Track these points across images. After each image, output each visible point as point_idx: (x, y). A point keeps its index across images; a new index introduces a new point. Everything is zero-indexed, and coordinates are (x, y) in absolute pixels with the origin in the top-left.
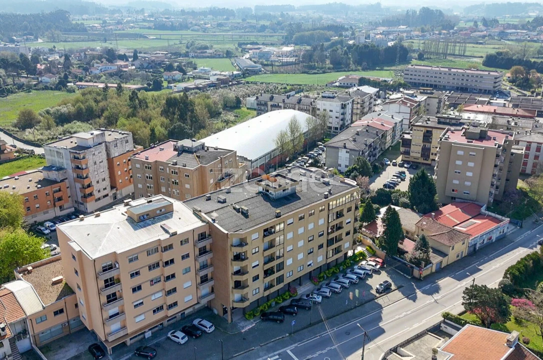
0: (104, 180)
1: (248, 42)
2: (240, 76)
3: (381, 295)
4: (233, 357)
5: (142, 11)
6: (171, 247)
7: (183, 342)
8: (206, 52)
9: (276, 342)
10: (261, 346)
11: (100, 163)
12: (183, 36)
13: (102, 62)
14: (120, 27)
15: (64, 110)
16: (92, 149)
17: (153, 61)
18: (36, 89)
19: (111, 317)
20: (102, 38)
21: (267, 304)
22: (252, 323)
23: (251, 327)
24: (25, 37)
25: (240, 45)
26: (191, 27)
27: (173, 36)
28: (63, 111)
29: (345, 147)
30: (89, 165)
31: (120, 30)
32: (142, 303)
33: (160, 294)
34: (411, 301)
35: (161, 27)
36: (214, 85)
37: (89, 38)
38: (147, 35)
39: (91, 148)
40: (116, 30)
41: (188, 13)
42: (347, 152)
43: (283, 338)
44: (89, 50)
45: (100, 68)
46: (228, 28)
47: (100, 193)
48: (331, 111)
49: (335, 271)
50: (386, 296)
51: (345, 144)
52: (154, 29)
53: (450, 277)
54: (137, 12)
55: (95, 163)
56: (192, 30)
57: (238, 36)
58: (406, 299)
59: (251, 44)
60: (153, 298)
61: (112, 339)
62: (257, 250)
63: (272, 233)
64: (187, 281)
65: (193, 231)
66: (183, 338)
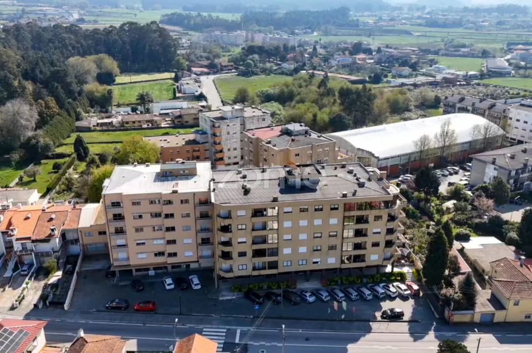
0: (235, 149)
1: (521, 42)
2: (477, 77)
3: (383, 320)
4: (191, 315)
5: (424, 8)
6: (170, 202)
7: (168, 287)
8: (460, 51)
9: (236, 318)
10: (221, 316)
11: (234, 134)
12: (450, 34)
13: (344, 54)
14: (391, 23)
15: (271, 91)
16: (227, 121)
17: (392, 56)
18: (275, 74)
19: (118, 246)
20: (368, 33)
21: (259, 285)
22: (234, 296)
23: (230, 298)
24: (304, 31)
25: (508, 45)
26: (464, 25)
27: (439, 33)
28: (269, 92)
29: (494, 163)
30: (222, 134)
31: (390, 26)
32: (144, 244)
33: (162, 242)
34: (412, 339)
35: (432, 23)
36: (436, 83)
37: (357, 33)
38: (413, 31)
39: (227, 119)
40: (387, 26)
41: (471, 10)
42: (495, 169)
43: (246, 317)
44: (342, 44)
45: (338, 59)
46: (508, 27)
47: (230, 160)
48: (518, 120)
49: (356, 281)
50: (388, 323)
51: (495, 159)
52: (425, 26)
53: (493, 335)
54: (418, 9)
55: (228, 133)
56: (466, 28)
57: (514, 36)
58: (408, 334)
59: (523, 44)
60: (155, 242)
61: (116, 264)
62: (244, 227)
63: (263, 215)
64: (188, 238)
65: (194, 194)
66: (169, 285)
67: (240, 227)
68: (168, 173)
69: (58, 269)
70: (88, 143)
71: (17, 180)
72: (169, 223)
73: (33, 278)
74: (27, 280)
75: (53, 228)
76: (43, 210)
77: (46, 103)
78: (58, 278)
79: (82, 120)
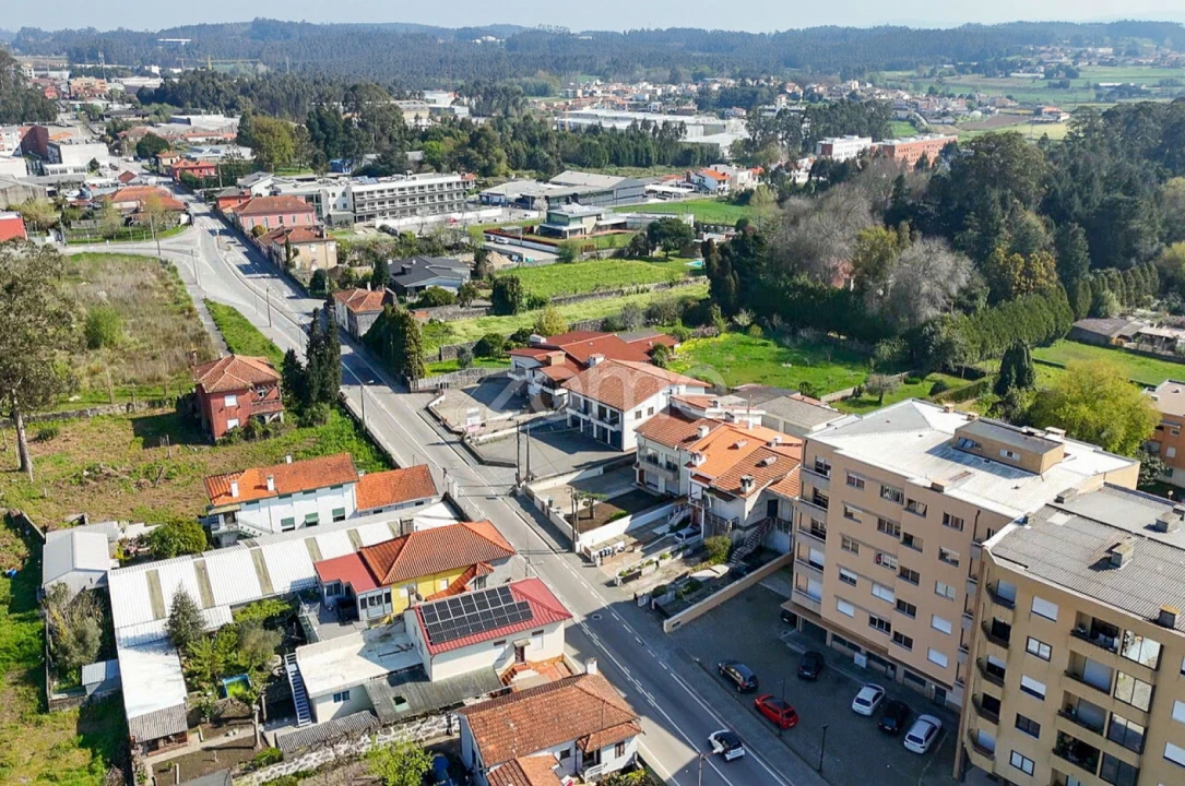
7: (855, 706)
19: (812, 563)
32: (853, 582)
33: (889, 597)
60: (876, 591)
61: (796, 598)
62: (1045, 652)
63: (1108, 646)
64: (946, 618)
65: (979, 511)
66: (859, 701)
67: (1033, 646)
68: (969, 444)
69: (727, 561)
70: (1037, 362)
71: (849, 392)
72: (908, 558)
73: (680, 556)
74: (667, 551)
75: (745, 477)
76: (768, 444)
77: (1027, 264)
78: (714, 574)
79: (1107, 316)
